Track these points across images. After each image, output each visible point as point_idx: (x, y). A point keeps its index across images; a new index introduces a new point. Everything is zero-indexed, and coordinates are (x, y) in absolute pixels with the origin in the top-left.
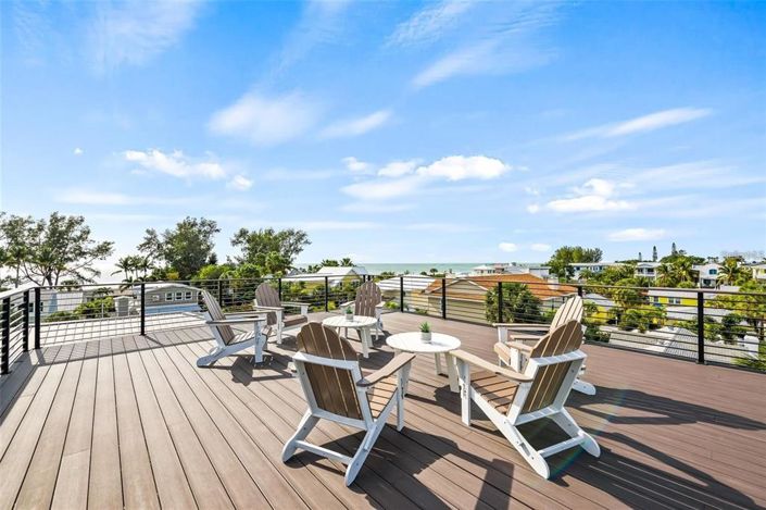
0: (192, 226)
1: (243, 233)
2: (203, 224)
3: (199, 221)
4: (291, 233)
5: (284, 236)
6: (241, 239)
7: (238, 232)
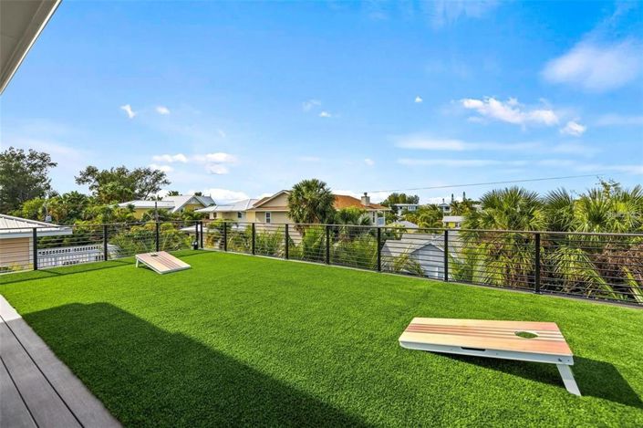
0: (18, 159)
1: (91, 171)
2: (32, 156)
3: (27, 153)
4: (148, 172)
5: (139, 174)
6: (89, 177)
7: (84, 170)
